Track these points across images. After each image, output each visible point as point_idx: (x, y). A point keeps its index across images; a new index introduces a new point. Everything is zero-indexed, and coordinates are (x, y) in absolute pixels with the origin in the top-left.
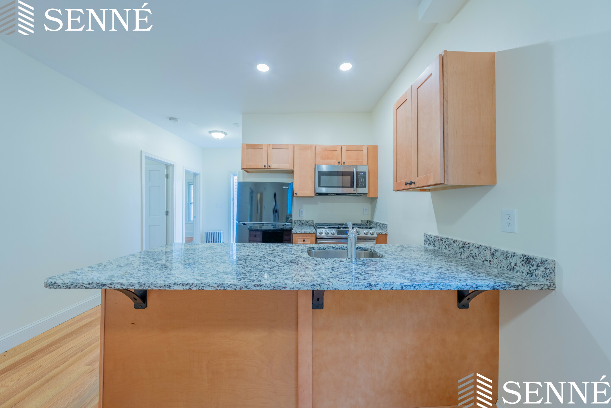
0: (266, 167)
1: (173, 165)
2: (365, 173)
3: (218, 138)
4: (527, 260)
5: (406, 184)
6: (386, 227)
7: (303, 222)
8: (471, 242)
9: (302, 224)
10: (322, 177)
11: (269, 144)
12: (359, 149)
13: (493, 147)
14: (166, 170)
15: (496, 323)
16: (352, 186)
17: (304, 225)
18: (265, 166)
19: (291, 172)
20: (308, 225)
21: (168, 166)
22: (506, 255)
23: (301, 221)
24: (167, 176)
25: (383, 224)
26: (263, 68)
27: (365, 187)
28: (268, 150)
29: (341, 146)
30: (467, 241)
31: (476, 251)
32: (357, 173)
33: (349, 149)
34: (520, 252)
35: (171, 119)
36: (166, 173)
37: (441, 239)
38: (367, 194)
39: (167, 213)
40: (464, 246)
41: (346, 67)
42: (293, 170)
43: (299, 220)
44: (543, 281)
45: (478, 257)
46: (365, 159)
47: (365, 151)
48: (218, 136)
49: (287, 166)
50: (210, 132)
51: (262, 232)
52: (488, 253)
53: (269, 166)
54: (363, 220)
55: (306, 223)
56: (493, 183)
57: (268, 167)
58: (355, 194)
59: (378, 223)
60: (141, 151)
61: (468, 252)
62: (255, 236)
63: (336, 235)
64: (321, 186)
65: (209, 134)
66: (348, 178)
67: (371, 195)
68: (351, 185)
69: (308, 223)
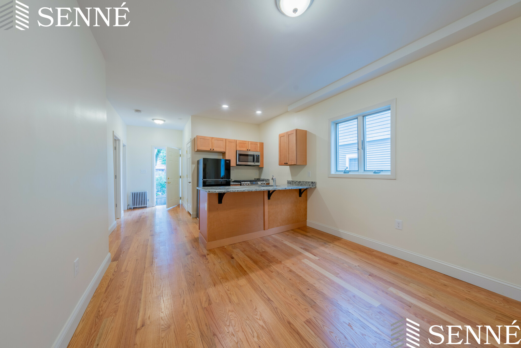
2: (259, 155)
3: (159, 124)
4: (312, 182)
5: (285, 163)
6: (269, 180)
8: (301, 181)
12: (256, 143)
13: (306, 155)
15: (306, 200)
18: (210, 149)
22: (309, 182)
25: (268, 179)
26: (225, 107)
27: (259, 162)
29: (248, 142)
30: (300, 181)
31: (302, 183)
32: (256, 155)
33: (252, 143)
34: (311, 181)
37: (293, 181)
38: (259, 165)
40: (300, 182)
41: (259, 112)
42: (225, 152)
44: (314, 186)
45: (303, 184)
46: (259, 148)
47: (259, 145)
48: (159, 122)
49: (222, 150)
50: (153, 120)
52: (305, 183)
54: (255, 178)
56: (306, 165)
58: (255, 165)
59: (264, 179)
61: (300, 184)
65: (152, 121)
66: (252, 158)
67: (261, 166)
68: (253, 161)
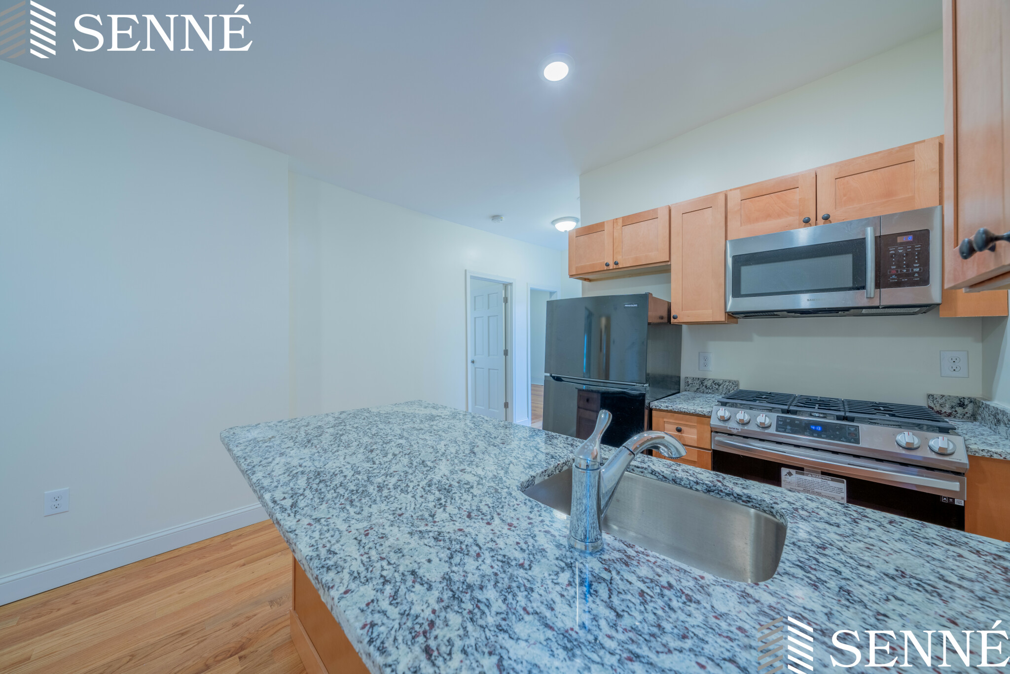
0: (611, 267)
1: (511, 284)
7: (709, 384)
9: (706, 387)
10: (744, 270)
11: (617, 219)
14: (504, 291)
16: (859, 286)
17: (710, 391)
18: (607, 265)
19: (662, 270)
20: (721, 390)
21: (506, 286)
23: (702, 381)
24: (506, 300)
27: (924, 283)
28: (615, 231)
32: (878, 239)
35: (495, 217)
36: (504, 296)
38: (938, 305)
39: (506, 353)
42: (669, 263)
43: (698, 377)
50: (554, 222)
51: (599, 395)
53: (616, 264)
54: (937, 392)
55: (717, 387)
57: (615, 267)
58: (878, 307)
60: (466, 271)
62: (588, 400)
63: (772, 430)
64: (743, 292)
66: (846, 261)
68: (855, 279)
69: (721, 387)
